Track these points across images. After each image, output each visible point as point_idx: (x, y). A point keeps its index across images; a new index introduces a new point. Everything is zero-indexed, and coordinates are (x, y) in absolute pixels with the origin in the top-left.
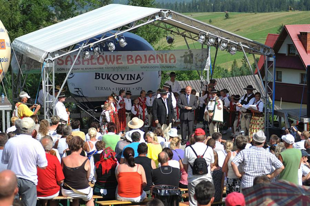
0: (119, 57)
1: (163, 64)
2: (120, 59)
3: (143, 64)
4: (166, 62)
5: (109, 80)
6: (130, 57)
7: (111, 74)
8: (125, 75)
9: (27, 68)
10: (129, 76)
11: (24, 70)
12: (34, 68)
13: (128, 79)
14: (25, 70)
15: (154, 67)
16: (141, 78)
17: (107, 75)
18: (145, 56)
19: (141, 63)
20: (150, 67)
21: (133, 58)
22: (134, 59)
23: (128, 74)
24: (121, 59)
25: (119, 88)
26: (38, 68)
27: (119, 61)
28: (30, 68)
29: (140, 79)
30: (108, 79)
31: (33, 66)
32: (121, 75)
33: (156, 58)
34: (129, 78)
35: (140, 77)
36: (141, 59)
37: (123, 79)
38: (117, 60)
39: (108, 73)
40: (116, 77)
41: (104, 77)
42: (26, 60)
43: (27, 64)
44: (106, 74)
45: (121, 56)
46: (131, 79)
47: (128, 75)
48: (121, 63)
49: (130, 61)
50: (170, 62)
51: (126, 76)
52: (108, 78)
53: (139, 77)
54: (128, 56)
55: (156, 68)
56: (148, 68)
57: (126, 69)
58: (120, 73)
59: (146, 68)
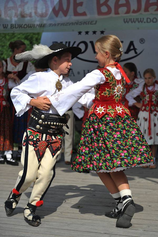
2: (81, 4)
7: (75, 42)
15: (155, 20)
16: (138, 52)
17: (67, 44)
19: (128, 12)
20: (145, 20)
21: (109, 3)
22: (112, 3)
24: (84, 5)
27: (80, 10)
29: (136, 53)
32: (92, 42)
35: (135, 49)
36: (128, 5)
37: (95, 52)
39: (70, 41)
40: (82, 48)
44: (66, 42)
48: (84, 14)
49: (104, 10)
53: (132, 47)
56: (142, 22)
57: (91, 24)
58: (91, 40)
59: (137, 22)
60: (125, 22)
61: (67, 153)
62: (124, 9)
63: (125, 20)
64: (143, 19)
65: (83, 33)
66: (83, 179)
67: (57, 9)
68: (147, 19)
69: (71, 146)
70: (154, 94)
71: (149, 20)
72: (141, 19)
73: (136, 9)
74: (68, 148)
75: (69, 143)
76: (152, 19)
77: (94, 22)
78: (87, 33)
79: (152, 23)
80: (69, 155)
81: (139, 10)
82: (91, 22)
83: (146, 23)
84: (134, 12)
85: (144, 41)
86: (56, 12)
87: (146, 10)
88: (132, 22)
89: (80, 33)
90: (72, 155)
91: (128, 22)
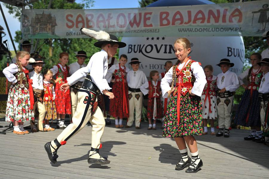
0: (148, 16)
1: (217, 24)
2: (149, 19)
3: (183, 24)
4: (224, 21)
5: (141, 53)
6: (164, 16)
7: (144, 45)
8: (162, 45)
9: (32, 31)
10: (168, 47)
11: (28, 34)
12: (39, 32)
13: (165, 52)
14: (30, 34)
15: (200, 30)
17: (139, 47)
18: (189, 13)
19: (181, 23)
20: (194, 30)
21: (168, 18)
22: (170, 18)
23: (166, 44)
24: (151, 19)
25: (153, 65)
26: (44, 32)
27: (148, 23)
28: (35, 31)
30: (139, 52)
31: (38, 29)
32: (156, 45)
33: (207, 17)
34: (168, 51)
36: (181, 19)
37: (158, 52)
38: (146, 19)
39: (140, 44)
40: (149, 49)
41: (136, 50)
42: (31, 21)
43: (32, 27)
44: (138, 45)
45: (151, 13)
46: (170, 52)
47: (166, 46)
48: (151, 25)
49: (165, 22)
50: (231, 21)
51: (163, 47)
52: (141, 51)
54: (162, 14)
55: (205, 31)
56: (191, 31)
57: (155, 32)
58: (156, 44)
59: (188, 31)
60: (179, 31)
61: (137, 121)
62: (179, 22)
63: (180, 30)
64: (192, 29)
65: (150, 39)
66: (148, 139)
67: (132, 22)
68: (195, 29)
69: (140, 116)
70: (211, 83)
71: (196, 30)
72: (191, 29)
73: (187, 21)
74: (138, 117)
75: (139, 114)
76: (198, 29)
77: (157, 31)
78: (153, 39)
79: (198, 32)
80: (139, 123)
81: (189, 21)
82: (155, 31)
83: (194, 32)
84: (186, 23)
85: (192, 45)
86: (131, 24)
87: (194, 22)
88: (184, 31)
89: (148, 39)
90: (140, 122)
91: (181, 31)
